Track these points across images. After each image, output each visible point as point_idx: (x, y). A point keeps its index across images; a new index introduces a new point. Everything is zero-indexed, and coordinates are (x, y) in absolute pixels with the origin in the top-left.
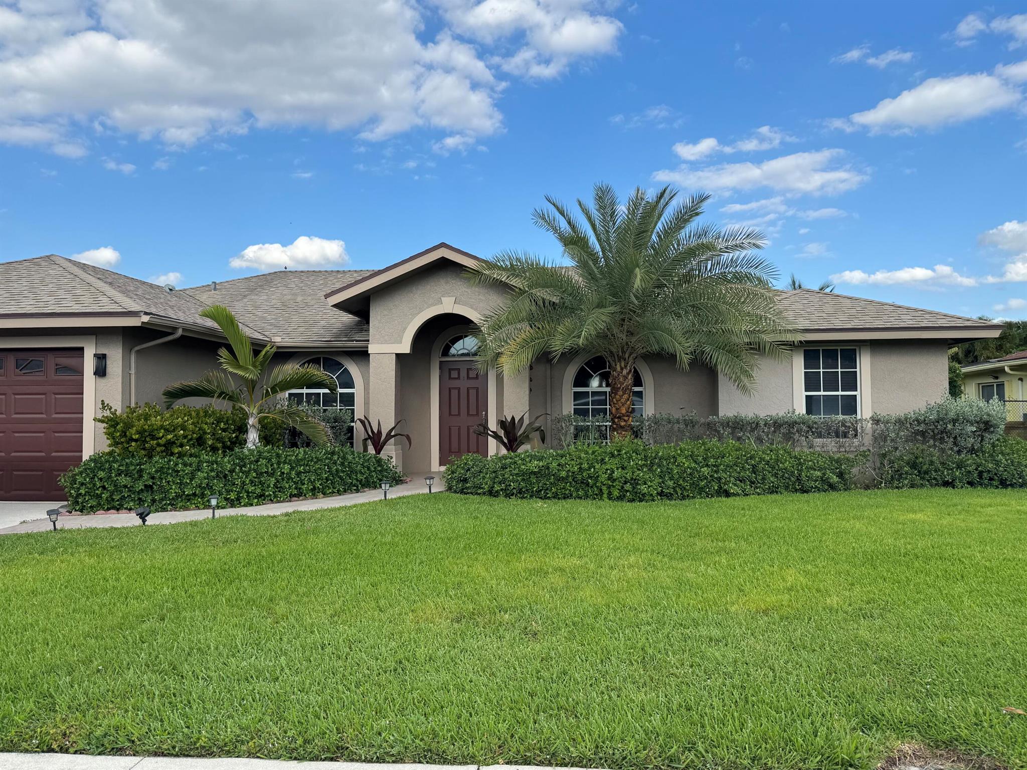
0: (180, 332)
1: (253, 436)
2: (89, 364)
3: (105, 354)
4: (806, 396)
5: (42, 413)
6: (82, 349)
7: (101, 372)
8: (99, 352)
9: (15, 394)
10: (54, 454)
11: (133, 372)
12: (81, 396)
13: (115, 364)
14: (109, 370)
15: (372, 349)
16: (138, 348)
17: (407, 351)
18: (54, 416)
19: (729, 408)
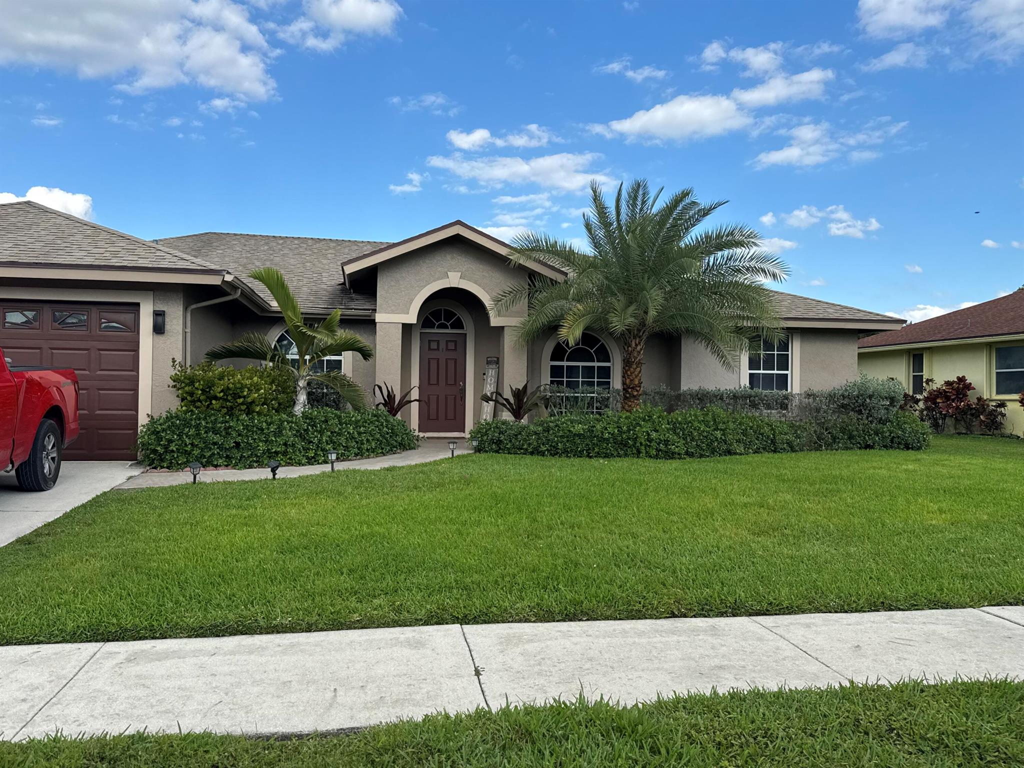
0: (239, 293)
2: (146, 321)
3: (164, 312)
6: (138, 305)
7: (159, 329)
8: (156, 309)
9: (52, 349)
10: (97, 412)
11: (188, 330)
12: (136, 353)
13: (174, 323)
14: (167, 327)
15: (379, 318)
16: (194, 306)
17: (415, 322)
18: (99, 372)
19: (689, 383)
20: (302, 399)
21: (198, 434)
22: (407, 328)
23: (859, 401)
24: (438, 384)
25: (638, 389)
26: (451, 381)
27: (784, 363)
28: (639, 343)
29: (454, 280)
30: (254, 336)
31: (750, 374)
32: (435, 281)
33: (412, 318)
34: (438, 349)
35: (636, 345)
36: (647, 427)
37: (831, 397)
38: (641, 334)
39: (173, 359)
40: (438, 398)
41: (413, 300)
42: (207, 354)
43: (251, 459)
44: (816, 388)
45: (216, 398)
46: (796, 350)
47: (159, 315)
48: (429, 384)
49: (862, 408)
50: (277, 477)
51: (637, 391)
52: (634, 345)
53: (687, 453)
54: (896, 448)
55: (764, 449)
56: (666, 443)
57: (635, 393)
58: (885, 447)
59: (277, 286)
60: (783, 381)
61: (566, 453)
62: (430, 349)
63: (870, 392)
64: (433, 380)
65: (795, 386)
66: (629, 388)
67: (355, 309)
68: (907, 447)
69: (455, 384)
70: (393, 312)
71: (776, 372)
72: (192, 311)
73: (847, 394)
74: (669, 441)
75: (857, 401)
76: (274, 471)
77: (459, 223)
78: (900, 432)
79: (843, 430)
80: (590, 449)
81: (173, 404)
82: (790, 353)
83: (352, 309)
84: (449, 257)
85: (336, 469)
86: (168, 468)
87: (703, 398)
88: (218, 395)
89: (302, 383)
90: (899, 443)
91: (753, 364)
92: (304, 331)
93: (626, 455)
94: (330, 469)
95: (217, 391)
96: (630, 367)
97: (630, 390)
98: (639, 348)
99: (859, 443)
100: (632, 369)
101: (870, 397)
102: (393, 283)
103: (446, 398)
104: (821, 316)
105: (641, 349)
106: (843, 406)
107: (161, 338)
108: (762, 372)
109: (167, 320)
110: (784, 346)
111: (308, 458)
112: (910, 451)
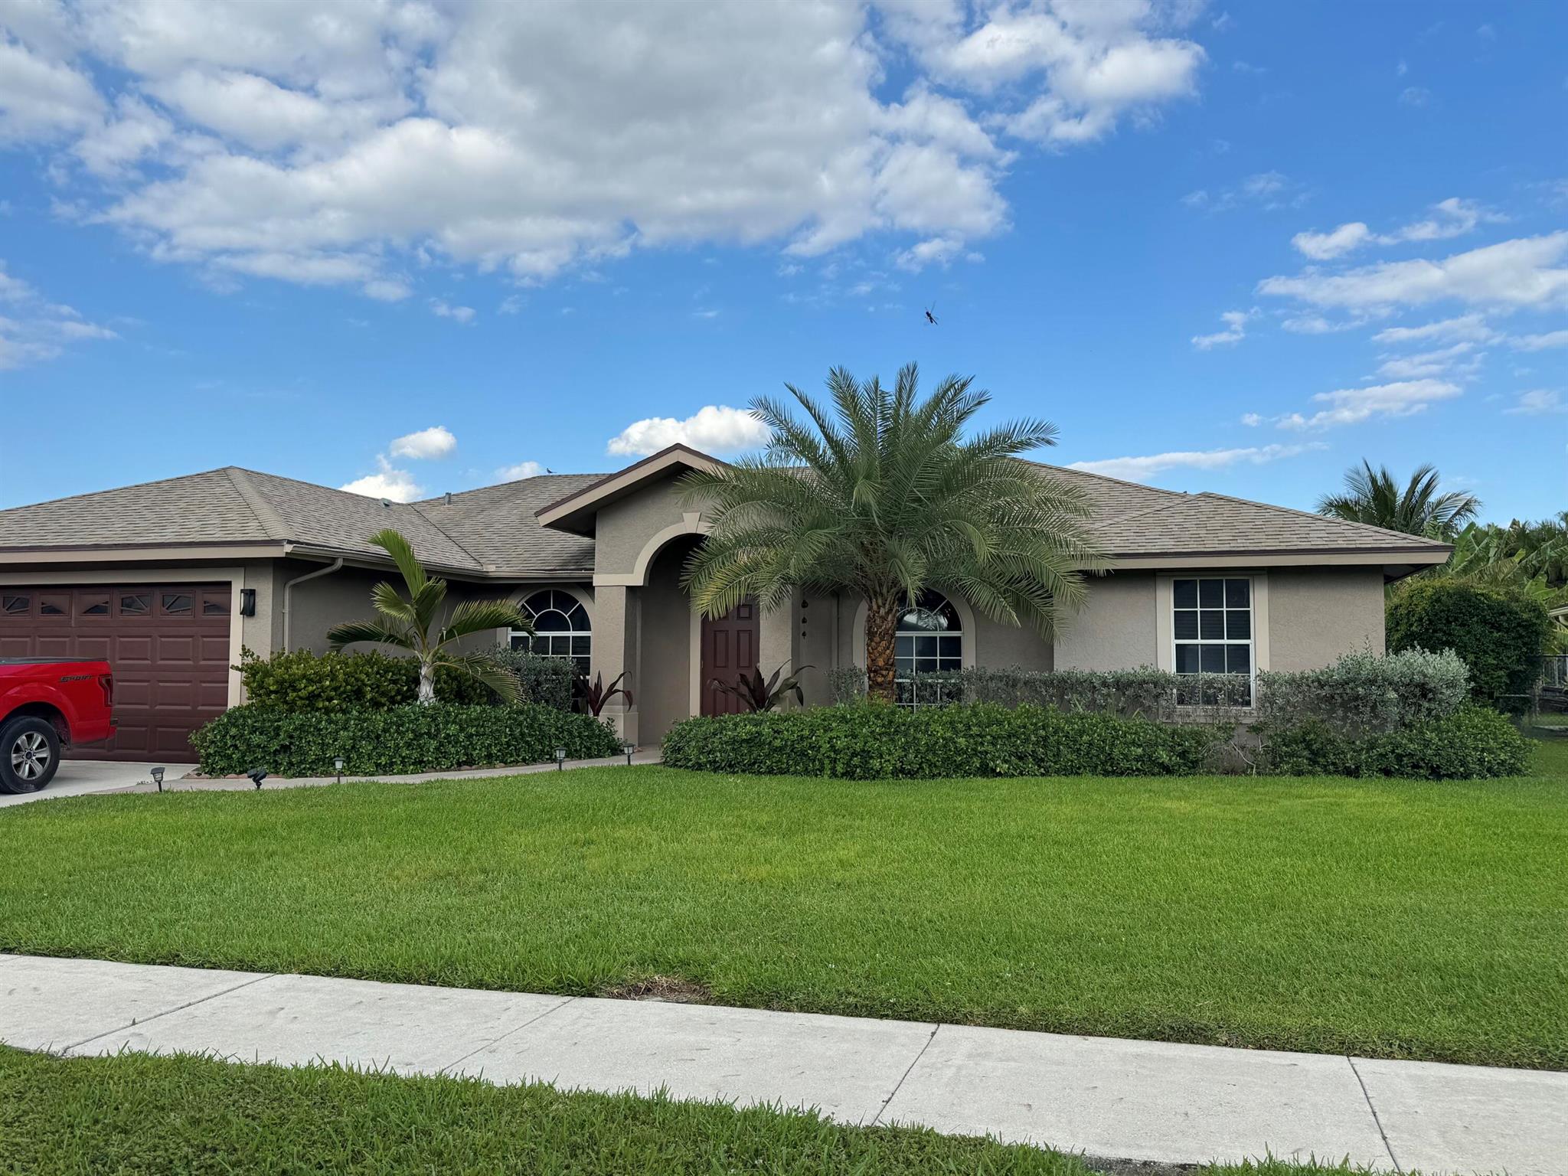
0: (340, 563)
1: (426, 690)
2: (237, 602)
3: (254, 590)
4: (1177, 645)
5: (189, 660)
6: (229, 584)
7: (249, 611)
8: (247, 588)
9: (161, 637)
10: (200, 708)
11: (287, 610)
12: (227, 639)
13: (265, 603)
14: (258, 608)
15: (597, 580)
16: (292, 582)
17: (640, 583)
19: (1068, 661)
22: (631, 590)
24: (727, 666)
26: (744, 663)
27: (1241, 626)
29: (691, 523)
31: (1179, 647)
32: (667, 526)
33: (638, 579)
38: (883, 590)
41: (640, 552)
42: (329, 638)
46: (1260, 602)
47: (250, 594)
48: (716, 666)
52: (875, 607)
60: (1241, 658)
64: (721, 662)
65: (1262, 666)
69: (749, 666)
70: (619, 571)
71: (1225, 641)
76: (259, 782)
77: (679, 446)
81: (242, 698)
82: (1251, 609)
86: (213, 773)
89: (424, 671)
96: (872, 641)
102: (613, 533)
107: (250, 621)
108: (1199, 641)
109: (259, 599)
110: (1240, 596)
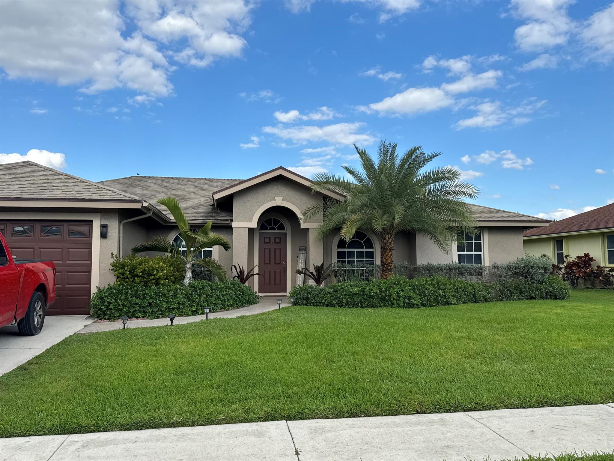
0: (151, 213)
2: (96, 231)
3: (107, 225)
6: (91, 221)
7: (104, 235)
8: (103, 223)
9: (40, 248)
11: (121, 235)
12: (90, 250)
13: (113, 232)
14: (109, 234)
15: (234, 225)
16: (125, 221)
17: (255, 226)
18: (68, 262)
19: (421, 260)
20: (189, 275)
21: (127, 299)
22: (251, 231)
23: (525, 270)
24: (270, 263)
25: (391, 265)
26: (278, 262)
27: (479, 247)
28: (391, 237)
29: (279, 201)
30: (160, 238)
31: (459, 255)
32: (267, 202)
33: (254, 224)
34: (270, 242)
35: (389, 239)
36: (397, 288)
37: (508, 268)
38: (391, 232)
39: (112, 253)
40: (270, 272)
41: (254, 213)
42: (132, 250)
43: (158, 313)
44: (499, 263)
45: (137, 276)
46: (486, 240)
47: (104, 227)
48: (265, 263)
49: (527, 274)
50: (173, 324)
51: (390, 266)
52: (387, 238)
53: (422, 304)
54: (549, 299)
55: (469, 301)
56: (409, 298)
57: (389, 268)
58: (542, 298)
59: (174, 207)
60: (478, 258)
61: (348, 305)
62: (265, 242)
63: (532, 264)
64: (267, 262)
65: (486, 262)
66: (385, 264)
67: (220, 220)
68: (556, 298)
69: (280, 263)
70: (243, 221)
71: (474, 253)
72: (124, 224)
73: (518, 266)
74: (410, 297)
75: (524, 270)
76: (172, 320)
77: (281, 168)
78: (551, 289)
79: (516, 288)
80: (362, 302)
81: (111, 280)
82: (482, 241)
83: (218, 220)
84: (275, 188)
85: (209, 318)
86: (108, 319)
87: (430, 270)
88: (139, 274)
89: (188, 266)
90: (551, 296)
91: (460, 249)
92: (190, 234)
93: (385, 306)
94: (205, 318)
95: (138, 272)
96: (386, 252)
97: (386, 266)
98: (390, 240)
99: (526, 296)
100: (387, 253)
101: (532, 267)
102: (242, 204)
103: (275, 272)
104: (500, 219)
105: (392, 241)
106: (516, 273)
107: (105, 241)
108: (465, 253)
109: (109, 230)
110: (478, 237)
111: (192, 311)
112: (558, 300)
